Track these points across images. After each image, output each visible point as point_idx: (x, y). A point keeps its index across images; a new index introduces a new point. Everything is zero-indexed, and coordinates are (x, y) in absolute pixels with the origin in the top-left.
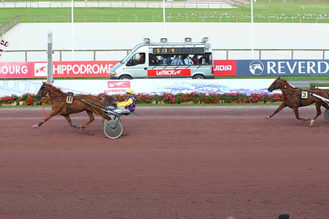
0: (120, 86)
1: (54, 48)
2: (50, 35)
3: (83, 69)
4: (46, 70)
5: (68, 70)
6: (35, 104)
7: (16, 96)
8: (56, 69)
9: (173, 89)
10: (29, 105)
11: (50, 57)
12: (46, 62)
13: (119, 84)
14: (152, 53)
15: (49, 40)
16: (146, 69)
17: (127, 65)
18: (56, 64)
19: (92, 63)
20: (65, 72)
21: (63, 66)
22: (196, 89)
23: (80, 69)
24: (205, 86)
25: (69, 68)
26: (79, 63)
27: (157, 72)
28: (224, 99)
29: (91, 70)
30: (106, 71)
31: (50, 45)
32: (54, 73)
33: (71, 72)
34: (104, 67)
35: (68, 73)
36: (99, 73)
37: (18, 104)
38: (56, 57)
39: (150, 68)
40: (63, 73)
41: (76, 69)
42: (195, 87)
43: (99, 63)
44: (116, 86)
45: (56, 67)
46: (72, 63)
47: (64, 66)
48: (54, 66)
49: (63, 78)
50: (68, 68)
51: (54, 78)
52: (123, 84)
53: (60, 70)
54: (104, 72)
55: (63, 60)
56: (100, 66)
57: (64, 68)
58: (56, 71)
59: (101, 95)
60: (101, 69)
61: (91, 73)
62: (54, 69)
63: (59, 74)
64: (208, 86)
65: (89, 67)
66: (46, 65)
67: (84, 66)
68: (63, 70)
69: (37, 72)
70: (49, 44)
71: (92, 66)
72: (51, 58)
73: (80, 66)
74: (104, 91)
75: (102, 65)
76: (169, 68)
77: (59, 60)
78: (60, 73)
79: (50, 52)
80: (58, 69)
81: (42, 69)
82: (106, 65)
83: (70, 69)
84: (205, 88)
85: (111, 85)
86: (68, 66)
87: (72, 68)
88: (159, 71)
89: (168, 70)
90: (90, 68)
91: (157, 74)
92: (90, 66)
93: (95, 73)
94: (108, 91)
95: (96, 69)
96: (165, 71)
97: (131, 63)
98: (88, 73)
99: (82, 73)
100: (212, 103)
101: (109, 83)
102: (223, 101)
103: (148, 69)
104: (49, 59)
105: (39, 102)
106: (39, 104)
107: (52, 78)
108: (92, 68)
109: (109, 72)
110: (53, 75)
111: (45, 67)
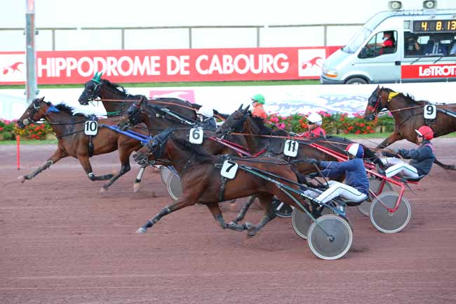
3: (100, 66)
4: (23, 68)
5: (69, 69)
8: (44, 67)
9: (281, 106)
11: (30, 40)
12: (23, 53)
14: (412, 31)
15: (28, 6)
16: (398, 63)
17: (360, 56)
18: (44, 56)
19: (117, 54)
20: (63, 72)
21: (58, 60)
22: (327, 104)
23: (93, 67)
24: (345, 99)
25: (72, 64)
26: (92, 54)
27: (421, 68)
28: (386, 124)
29: (116, 69)
30: (145, 71)
31: (30, 18)
32: (40, 75)
33: (75, 72)
34: (142, 62)
35: (69, 74)
36: (131, 75)
38: (43, 42)
39: (408, 62)
40: (58, 75)
41: (86, 67)
42: (327, 101)
43: (132, 54)
45: (44, 63)
46: (77, 55)
47: (62, 60)
48: (40, 60)
49: (58, 86)
50: (69, 64)
51: (41, 86)
53: (53, 68)
54: (142, 73)
55: (57, 49)
56: (134, 60)
57: (61, 64)
58: (44, 71)
60: (136, 66)
61: (116, 74)
62: (41, 67)
63: (51, 78)
64: (354, 98)
65: (112, 63)
66: (23, 58)
67: (101, 59)
68: (60, 68)
69: (5, 72)
70: (27, 15)
71: (118, 59)
72: (33, 45)
73: (93, 59)
75: (137, 58)
76: (445, 61)
77: (50, 49)
78: (53, 75)
79: (30, 32)
80: (47, 67)
81: (15, 67)
82: (147, 58)
83: (73, 68)
84: (346, 103)
86: (70, 59)
87: (78, 65)
88: (425, 67)
89: (442, 66)
90: (114, 66)
91: (421, 74)
92: (114, 59)
93: (125, 74)
95: (126, 66)
96: (436, 68)
97: (368, 52)
98: (109, 74)
99: (97, 73)
100: (362, 132)
101: (152, 94)
102: (384, 128)
103: (402, 64)
104: (30, 47)
105: (9, 134)
106: (7, 139)
107: (35, 86)
108: (119, 63)
109: (152, 72)
110: (39, 79)
111: (21, 63)
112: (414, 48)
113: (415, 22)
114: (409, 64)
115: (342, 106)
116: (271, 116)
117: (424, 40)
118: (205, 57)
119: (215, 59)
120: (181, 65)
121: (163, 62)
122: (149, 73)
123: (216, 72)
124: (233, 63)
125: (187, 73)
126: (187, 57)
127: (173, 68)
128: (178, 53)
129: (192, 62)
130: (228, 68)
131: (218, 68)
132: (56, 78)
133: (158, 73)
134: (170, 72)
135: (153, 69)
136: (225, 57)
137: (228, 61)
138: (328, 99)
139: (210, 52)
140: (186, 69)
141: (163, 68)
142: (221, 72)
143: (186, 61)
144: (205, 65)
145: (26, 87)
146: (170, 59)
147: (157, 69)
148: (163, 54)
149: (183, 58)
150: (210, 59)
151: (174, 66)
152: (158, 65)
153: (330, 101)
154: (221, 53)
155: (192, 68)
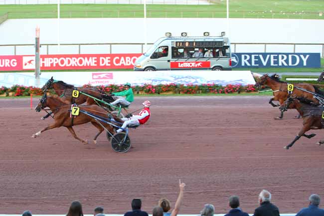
0: (104, 78)
1: (41, 43)
2: (37, 30)
3: (69, 62)
4: (34, 63)
5: (55, 63)
6: (24, 95)
7: (5, 88)
9: (153, 80)
10: (18, 96)
11: (37, 50)
12: (34, 56)
13: (102, 76)
14: (175, 46)
15: (36, 34)
16: (169, 61)
17: (151, 58)
18: (43, 57)
19: (77, 56)
20: (52, 64)
21: (50, 59)
22: (174, 80)
23: (66, 62)
25: (56, 61)
26: (65, 56)
27: (179, 64)
29: (76, 63)
30: (90, 64)
31: (37, 39)
33: (57, 64)
34: (88, 60)
35: (54, 65)
36: (83, 66)
37: (8, 95)
38: (43, 51)
39: (173, 60)
40: (50, 66)
41: (62, 62)
43: (84, 56)
45: (43, 60)
46: (59, 56)
47: (52, 59)
48: (41, 59)
49: (49, 71)
50: (54, 61)
51: (42, 71)
52: (107, 76)
53: (48, 62)
54: (88, 65)
55: (49, 54)
56: (84, 59)
57: (51, 61)
58: (43, 64)
59: (86, 86)
60: (85, 62)
61: (76, 65)
62: (42, 62)
63: (47, 67)
65: (74, 60)
66: (34, 58)
67: (69, 59)
68: (50, 63)
69: (26, 64)
71: (77, 58)
72: (39, 52)
73: (66, 59)
74: (88, 82)
75: (86, 58)
76: (190, 60)
77: (46, 54)
78: (47, 66)
79: (37, 46)
80: (45, 62)
81: (30, 62)
82: (90, 58)
83: (57, 62)
85: (95, 77)
86: (55, 59)
87: (59, 61)
89: (189, 62)
91: (179, 66)
92: (75, 58)
93: (80, 65)
94: (92, 83)
95: (81, 62)
96: (186, 63)
98: (73, 65)
99: (67, 65)
100: (190, 93)
101: (93, 74)
102: (201, 91)
103: (171, 61)
104: (37, 53)
105: (27, 93)
106: (27, 95)
107: (39, 71)
108: (77, 60)
109: (93, 64)
110: (41, 67)
111: (33, 60)
112: (177, 54)
113: (177, 42)
114: (174, 61)
115: (181, 81)
116: (149, 85)
117: (181, 51)
118: (118, 58)
119: (122, 59)
120: (107, 61)
121: (98, 60)
122: (91, 65)
123: (122, 65)
124: (130, 61)
125: (109, 65)
126: (109, 58)
128: (105, 56)
129: (111, 60)
130: (128, 63)
131: (124, 63)
132: (49, 67)
133: (96, 65)
134: (101, 65)
136: (127, 58)
137: (128, 59)
139: (120, 56)
140: (109, 63)
141: (98, 63)
142: (125, 65)
143: (109, 60)
144: (118, 61)
145: (35, 71)
146: (101, 58)
147: (95, 63)
148: (98, 56)
149: (107, 58)
150: (120, 58)
151: (103, 61)
152: (96, 61)
154: (125, 56)
155: (111, 63)
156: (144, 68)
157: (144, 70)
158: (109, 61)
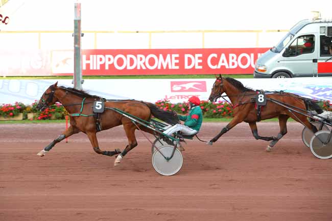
2: (77, 7)
3: (132, 62)
4: (71, 63)
5: (108, 63)
6: (53, 117)
7: (22, 105)
8: (88, 62)
10: (44, 119)
11: (77, 41)
12: (72, 50)
13: (188, 86)
14: (326, 35)
15: (76, 16)
16: (315, 61)
17: (284, 55)
18: (88, 53)
19: (145, 52)
20: (103, 66)
21: (99, 56)
22: (313, 94)
23: (126, 62)
25: (109, 59)
26: (125, 52)
29: (144, 64)
30: (168, 65)
31: (77, 23)
32: (84, 68)
33: (112, 66)
34: (165, 58)
35: (107, 68)
36: (156, 69)
37: (26, 118)
39: (323, 60)
40: (98, 68)
41: (120, 62)
42: (312, 91)
43: (157, 52)
44: (183, 90)
45: (88, 59)
46: (114, 53)
47: (102, 56)
48: (84, 57)
49: (98, 77)
50: (107, 60)
51: (85, 76)
52: (195, 86)
53: (95, 63)
54: (165, 68)
55: (98, 48)
56: (158, 57)
57: (101, 60)
58: (88, 65)
59: (160, 103)
60: (160, 62)
61: (144, 68)
62: (85, 62)
63: (93, 71)
65: (141, 59)
66: (71, 55)
67: (133, 57)
68: (100, 63)
70: (75, 21)
71: (146, 56)
72: (79, 44)
73: (126, 56)
74: (165, 97)
75: (161, 56)
78: (95, 68)
79: (77, 35)
80: (90, 62)
81: (64, 62)
82: (168, 56)
83: (111, 63)
85: (176, 88)
86: (108, 56)
87: (114, 61)
90: (143, 61)
92: (143, 56)
93: (151, 68)
94: (171, 98)
95: (152, 62)
97: (292, 52)
98: (139, 68)
99: (129, 68)
101: (172, 84)
103: (319, 61)
104: (76, 46)
105: (60, 115)
106: (58, 118)
107: (81, 76)
108: (146, 60)
109: (173, 67)
110: (84, 71)
111: (70, 59)
113: (329, 28)
115: (325, 95)
118: (215, 55)
119: (223, 57)
120: (196, 61)
121: (181, 59)
122: (170, 67)
123: (223, 67)
124: (237, 60)
125: (201, 67)
126: (201, 55)
127: (190, 63)
128: (193, 52)
129: (204, 59)
130: (233, 64)
131: (226, 64)
132: (96, 71)
133: (177, 67)
134: (187, 67)
135: (173, 64)
136: (231, 55)
137: (233, 58)
138: (313, 89)
139: (219, 51)
140: (200, 64)
141: (181, 63)
142: (227, 67)
143: (199, 58)
144: (215, 61)
145: (74, 78)
146: (187, 56)
147: (176, 64)
148: (182, 52)
149: (197, 56)
150: (219, 56)
152: (177, 61)
153: (315, 92)
154: (227, 52)
155: (204, 63)
156: (271, 73)
157: (272, 76)
158: (201, 61)
